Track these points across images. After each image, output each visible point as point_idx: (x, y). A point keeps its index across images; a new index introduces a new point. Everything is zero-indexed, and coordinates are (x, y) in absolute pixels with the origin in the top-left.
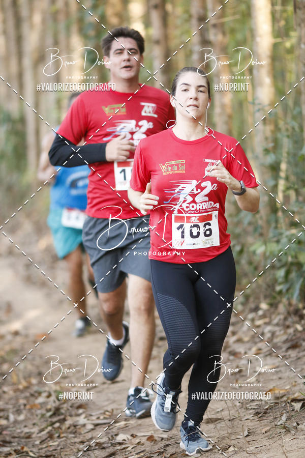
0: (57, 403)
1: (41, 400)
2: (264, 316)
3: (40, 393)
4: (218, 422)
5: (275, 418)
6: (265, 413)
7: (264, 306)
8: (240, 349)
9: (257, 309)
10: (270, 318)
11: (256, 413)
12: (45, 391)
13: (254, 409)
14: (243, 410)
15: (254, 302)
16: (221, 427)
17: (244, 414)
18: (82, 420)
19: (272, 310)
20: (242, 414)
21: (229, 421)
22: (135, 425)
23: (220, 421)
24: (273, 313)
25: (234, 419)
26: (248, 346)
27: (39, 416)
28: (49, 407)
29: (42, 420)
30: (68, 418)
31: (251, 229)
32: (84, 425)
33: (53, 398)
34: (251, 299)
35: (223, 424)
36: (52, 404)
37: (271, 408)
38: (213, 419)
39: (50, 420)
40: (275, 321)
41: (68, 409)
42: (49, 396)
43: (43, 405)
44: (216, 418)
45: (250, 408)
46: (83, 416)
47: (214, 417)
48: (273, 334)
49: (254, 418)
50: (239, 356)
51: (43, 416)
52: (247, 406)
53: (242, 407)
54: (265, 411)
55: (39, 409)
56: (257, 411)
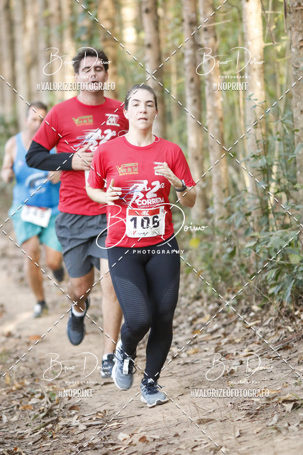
0: (50, 404)
1: (34, 401)
2: (255, 318)
3: (33, 395)
4: (209, 423)
5: (267, 419)
6: (256, 414)
7: (255, 308)
8: (232, 350)
9: (248, 311)
10: (262, 320)
11: (248, 414)
12: (38, 393)
13: (246, 410)
14: (235, 411)
15: (246, 304)
16: (213, 427)
17: (235, 415)
18: (74, 421)
19: (264, 312)
20: (233, 415)
21: (221, 421)
22: (128, 425)
23: (211, 422)
24: (265, 314)
25: (226, 420)
26: (239, 347)
27: (32, 418)
28: (42, 408)
29: (35, 421)
30: (61, 419)
31: (242, 231)
32: (77, 426)
33: (46, 399)
34: (243, 301)
35: (214, 425)
36: (45, 405)
37: (262, 409)
38: (205, 419)
39: (43, 421)
40: (267, 323)
41: (61, 411)
42: (42, 397)
43: (36, 407)
44: (208, 419)
45: (242, 408)
46: (76, 417)
47: (206, 417)
48: (265, 335)
49: (245, 419)
50: (231, 357)
51: (36, 417)
52: (239, 407)
53: (234, 408)
54: (257, 411)
55: (33, 410)
56: (248, 411)
